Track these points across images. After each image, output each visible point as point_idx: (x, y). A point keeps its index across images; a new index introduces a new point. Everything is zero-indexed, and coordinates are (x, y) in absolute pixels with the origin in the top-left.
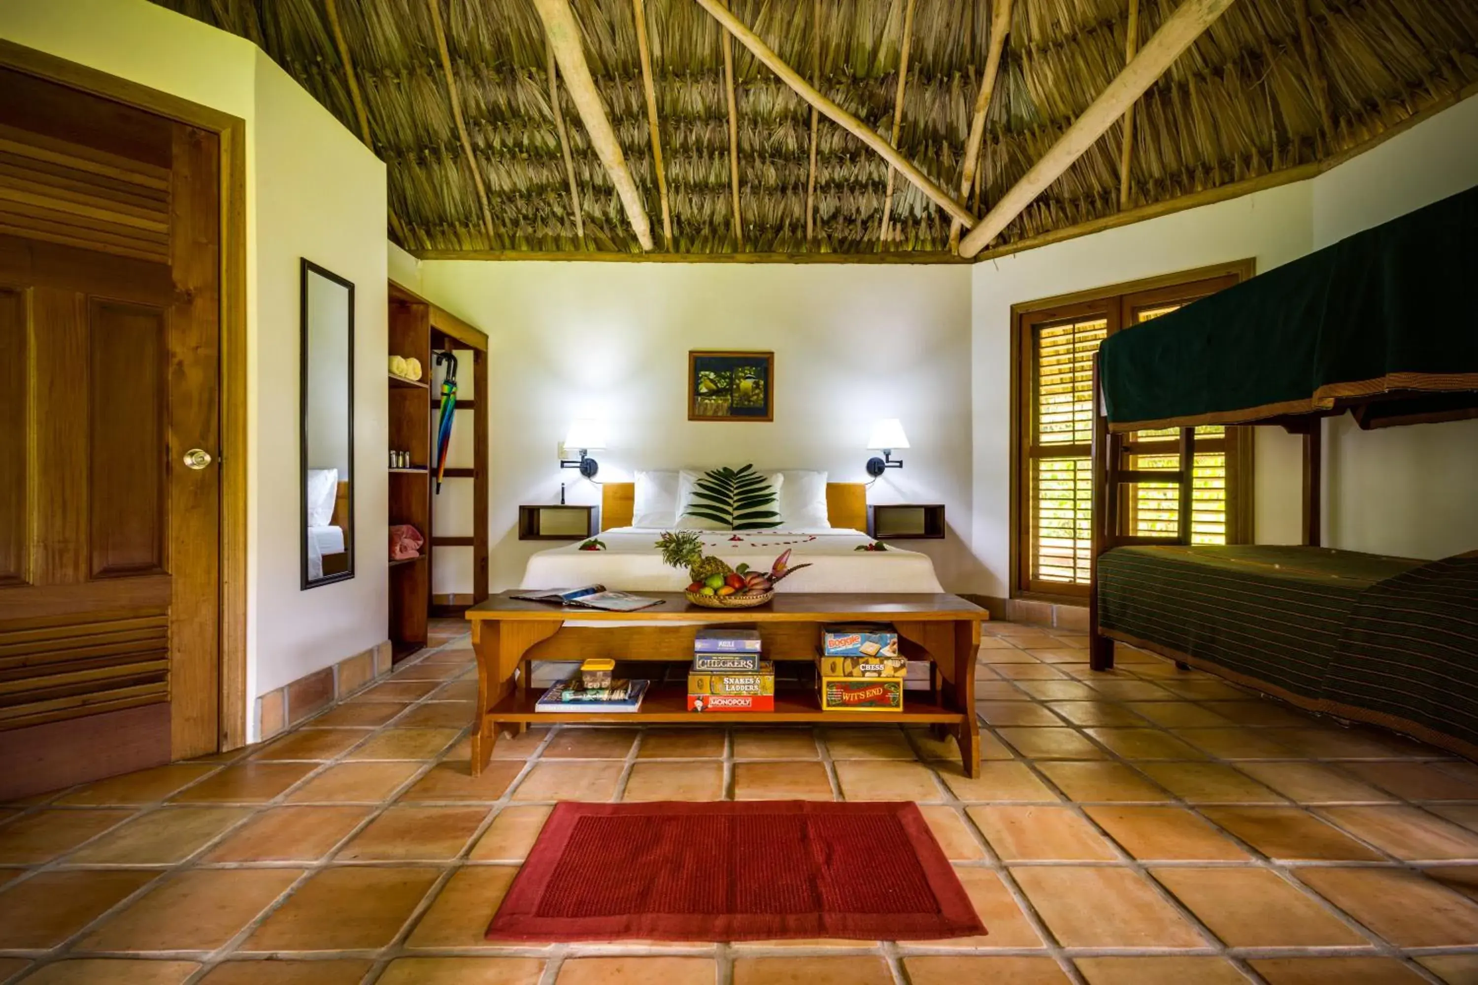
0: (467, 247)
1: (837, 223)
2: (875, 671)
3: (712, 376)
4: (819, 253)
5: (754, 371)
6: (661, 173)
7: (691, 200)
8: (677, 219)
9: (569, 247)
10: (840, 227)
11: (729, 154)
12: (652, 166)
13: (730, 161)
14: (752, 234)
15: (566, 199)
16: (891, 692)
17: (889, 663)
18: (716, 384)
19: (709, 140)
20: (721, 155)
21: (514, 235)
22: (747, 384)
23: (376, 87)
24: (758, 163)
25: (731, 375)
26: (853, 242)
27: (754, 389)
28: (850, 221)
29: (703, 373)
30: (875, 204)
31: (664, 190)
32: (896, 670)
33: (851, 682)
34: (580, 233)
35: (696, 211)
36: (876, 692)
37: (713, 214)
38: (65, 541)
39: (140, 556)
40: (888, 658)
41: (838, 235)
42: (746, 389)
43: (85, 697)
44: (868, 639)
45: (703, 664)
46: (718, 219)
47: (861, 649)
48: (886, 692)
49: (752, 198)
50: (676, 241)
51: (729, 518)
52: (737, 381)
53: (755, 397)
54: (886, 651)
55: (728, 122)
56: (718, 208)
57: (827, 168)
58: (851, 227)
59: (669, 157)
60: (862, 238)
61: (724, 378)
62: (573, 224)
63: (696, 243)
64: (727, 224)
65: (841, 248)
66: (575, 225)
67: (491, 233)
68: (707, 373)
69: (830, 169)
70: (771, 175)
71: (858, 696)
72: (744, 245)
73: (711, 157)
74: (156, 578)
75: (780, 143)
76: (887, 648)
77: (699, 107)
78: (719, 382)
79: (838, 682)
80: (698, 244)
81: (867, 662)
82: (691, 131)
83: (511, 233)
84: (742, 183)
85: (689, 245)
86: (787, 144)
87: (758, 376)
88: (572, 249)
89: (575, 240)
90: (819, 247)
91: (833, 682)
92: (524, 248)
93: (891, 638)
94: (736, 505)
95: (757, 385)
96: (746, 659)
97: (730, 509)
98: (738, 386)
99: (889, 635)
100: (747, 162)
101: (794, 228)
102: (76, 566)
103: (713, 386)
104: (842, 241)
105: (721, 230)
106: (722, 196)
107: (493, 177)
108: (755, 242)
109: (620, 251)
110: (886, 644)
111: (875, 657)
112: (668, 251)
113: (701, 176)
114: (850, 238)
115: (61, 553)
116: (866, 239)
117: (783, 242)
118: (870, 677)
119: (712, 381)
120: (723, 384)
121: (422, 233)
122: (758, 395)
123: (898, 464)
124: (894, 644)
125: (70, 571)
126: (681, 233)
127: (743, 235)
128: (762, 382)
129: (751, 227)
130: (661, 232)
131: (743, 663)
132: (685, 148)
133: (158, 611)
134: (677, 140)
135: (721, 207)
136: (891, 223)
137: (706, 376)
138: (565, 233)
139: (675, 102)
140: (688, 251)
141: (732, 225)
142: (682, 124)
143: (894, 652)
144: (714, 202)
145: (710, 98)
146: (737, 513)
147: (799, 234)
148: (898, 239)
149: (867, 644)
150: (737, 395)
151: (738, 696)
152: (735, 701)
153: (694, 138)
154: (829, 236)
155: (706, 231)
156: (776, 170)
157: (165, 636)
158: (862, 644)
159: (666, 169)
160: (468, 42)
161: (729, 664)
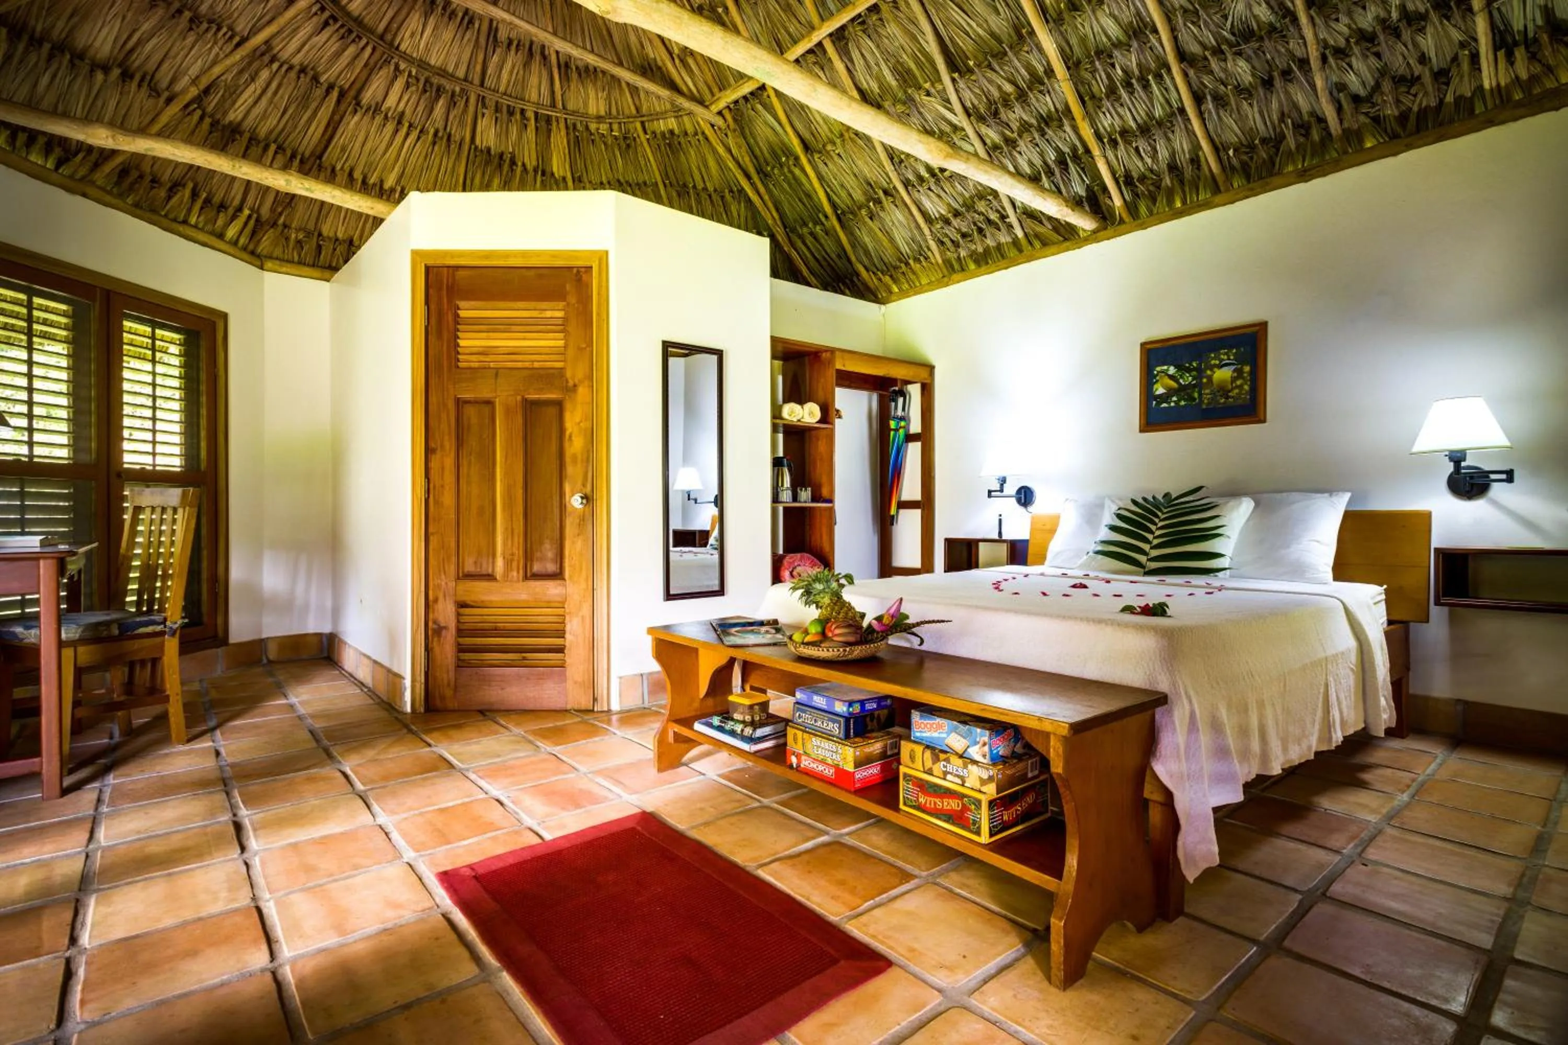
0: (924, 281)
1: (1382, 93)
2: (958, 776)
3: (1172, 370)
4: (1362, 149)
5: (1235, 354)
6: (1087, 132)
7: (1137, 150)
8: (1127, 181)
9: (1013, 253)
10: (1390, 98)
11: (1169, 70)
12: (1075, 129)
13: (1173, 79)
14: (1235, 162)
15: (995, 203)
16: (971, 811)
17: (973, 768)
18: (1177, 381)
19: (1139, 65)
20: (1159, 77)
21: (959, 258)
22: (1223, 375)
23: (825, 164)
24: (1214, 64)
25: (1200, 365)
26: (1423, 113)
27: (1234, 380)
28: (1406, 82)
29: (1158, 369)
30: (1456, 35)
31: (1096, 151)
32: (983, 782)
33: (927, 782)
34: (1020, 233)
35: (1149, 161)
36: (953, 805)
37: (1173, 154)
38: (513, 554)
39: (551, 567)
40: (975, 762)
41: (1390, 111)
42: (1224, 381)
43: (524, 655)
44: (955, 730)
45: (800, 717)
46: (1183, 158)
47: (946, 741)
48: (965, 808)
49: (1222, 113)
50: (1132, 208)
51: (1142, 559)
52: (1209, 372)
53: (1236, 391)
54: (975, 752)
55: (1155, 31)
56: (1177, 146)
57: (1337, 20)
58: (1413, 91)
59: (1092, 111)
60: (1441, 101)
61: (1189, 370)
62: (1010, 226)
63: (1159, 199)
64: (1195, 161)
65: (1404, 130)
66: (1012, 227)
67: (940, 261)
68: (1165, 367)
69: (1344, 19)
70: (1242, 70)
71: (935, 803)
72: (1228, 180)
73: (1146, 86)
74: (559, 582)
75: (1245, 23)
76: (977, 748)
77: (1113, 30)
78: (1181, 377)
79: (916, 778)
80: (1162, 201)
81: (947, 760)
82: (1113, 65)
83: (955, 255)
84: (1198, 99)
85: (1150, 204)
86: (1255, 17)
87: (1240, 360)
88: (1017, 253)
89: (1016, 243)
90: (1361, 141)
91: (910, 776)
92: (972, 266)
93: (982, 736)
94: (1156, 542)
95: (1239, 373)
96: (834, 721)
97: (1146, 547)
98: (1210, 378)
99: (979, 730)
100: (1198, 70)
101: (1302, 128)
102: (518, 572)
103: (1173, 384)
104: (1403, 118)
105: (1188, 171)
106: (1177, 128)
107: (928, 205)
108: (1246, 171)
109: (1066, 239)
110: (976, 743)
111: (961, 756)
112: (1122, 221)
113: (1143, 114)
114: (1415, 108)
115: (512, 560)
116: (1449, 98)
117: (1290, 155)
118: (950, 783)
119: (1171, 377)
120: (1187, 379)
121: (887, 279)
122: (1240, 387)
123: (1504, 476)
124: (984, 744)
125: (515, 574)
126: (1136, 195)
127: (1223, 168)
128: (1247, 369)
129: (1231, 152)
130: (1109, 202)
131: (831, 725)
132: (1112, 91)
133: (560, 605)
134: (1100, 86)
135: (1181, 143)
136: (1501, 54)
137: (1162, 372)
138: (1004, 238)
139: (1083, 40)
140: (1151, 213)
141: (1202, 159)
142: (1097, 63)
143: (984, 756)
144: (1168, 139)
145: (1127, 16)
146: (1155, 553)
147: (1316, 135)
148: (1524, 75)
149: (954, 735)
150: (1207, 391)
151: (823, 762)
152: (821, 768)
153: (1119, 72)
154: (1376, 120)
155: (1167, 181)
156: (1248, 60)
157: (563, 623)
158: (948, 733)
159: (1093, 124)
160: (880, 88)
161: (819, 723)
